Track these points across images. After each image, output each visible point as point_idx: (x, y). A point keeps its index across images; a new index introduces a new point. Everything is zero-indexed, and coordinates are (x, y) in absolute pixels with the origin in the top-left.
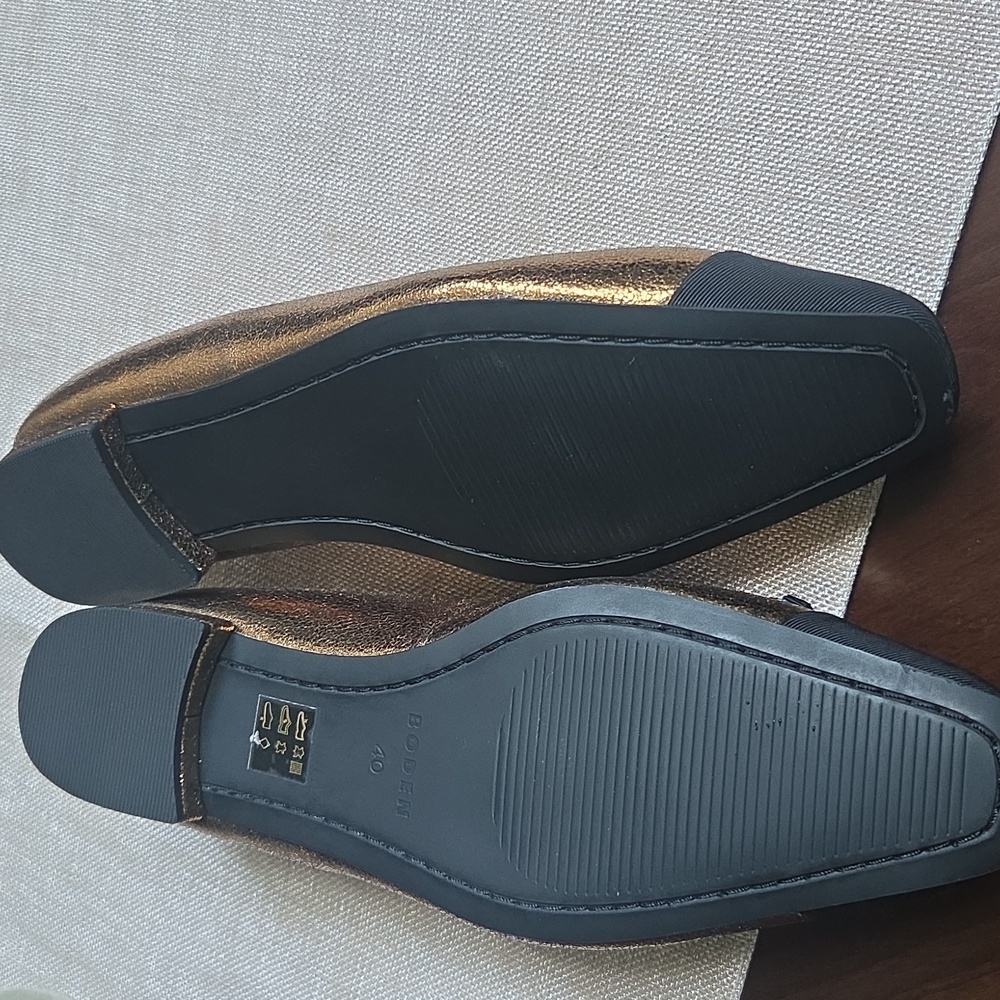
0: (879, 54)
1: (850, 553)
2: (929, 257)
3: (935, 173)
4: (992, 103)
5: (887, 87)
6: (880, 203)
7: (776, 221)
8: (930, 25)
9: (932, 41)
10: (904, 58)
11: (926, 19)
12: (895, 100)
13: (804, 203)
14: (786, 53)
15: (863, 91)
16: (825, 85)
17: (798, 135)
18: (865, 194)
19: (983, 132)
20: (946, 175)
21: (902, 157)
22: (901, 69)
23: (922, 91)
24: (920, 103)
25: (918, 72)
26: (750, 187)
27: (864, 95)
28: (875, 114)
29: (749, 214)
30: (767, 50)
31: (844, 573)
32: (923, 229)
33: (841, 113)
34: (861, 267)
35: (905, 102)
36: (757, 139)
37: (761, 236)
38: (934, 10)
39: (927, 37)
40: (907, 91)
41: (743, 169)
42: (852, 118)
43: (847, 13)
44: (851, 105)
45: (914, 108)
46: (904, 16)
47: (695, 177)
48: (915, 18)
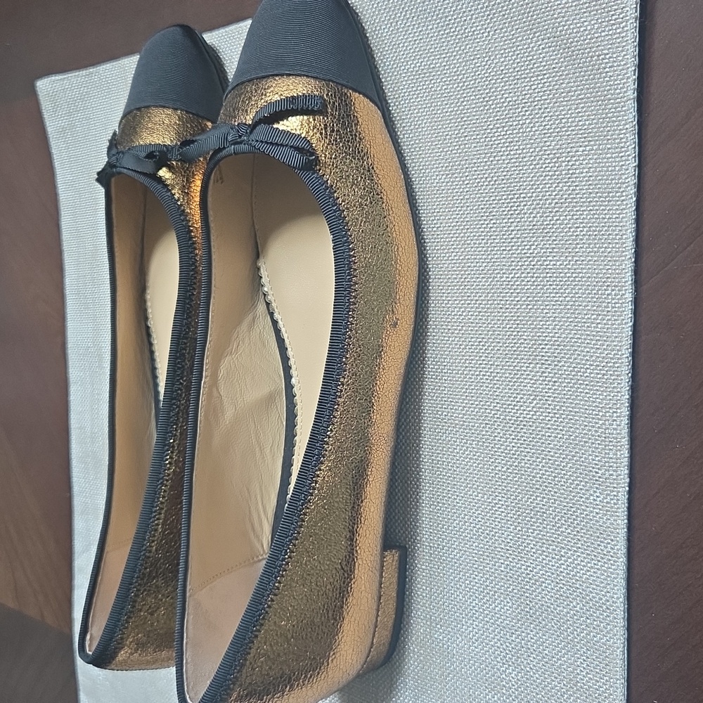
0: (553, 143)
1: (617, 514)
2: (617, 278)
3: (607, 217)
4: (630, 158)
5: (564, 164)
6: (579, 246)
7: (516, 276)
8: (580, 114)
9: (584, 125)
10: (569, 141)
11: (577, 111)
12: (571, 172)
13: (531, 259)
14: (497, 158)
15: (549, 171)
16: (524, 174)
17: (517, 212)
18: (568, 243)
19: (629, 179)
20: (614, 216)
21: (585, 211)
22: (569, 150)
23: (587, 161)
24: (587, 170)
25: (581, 149)
26: (496, 256)
27: (550, 173)
28: (561, 185)
29: (499, 276)
30: (485, 160)
31: (618, 530)
32: (609, 259)
33: (539, 190)
34: (577, 296)
35: (578, 171)
36: (492, 222)
37: (510, 289)
38: (580, 103)
39: (581, 123)
40: (577, 163)
41: (488, 245)
42: (547, 191)
43: (528, 121)
44: (544, 182)
45: (584, 174)
46: (563, 113)
47: (461, 258)
48: (570, 112)
